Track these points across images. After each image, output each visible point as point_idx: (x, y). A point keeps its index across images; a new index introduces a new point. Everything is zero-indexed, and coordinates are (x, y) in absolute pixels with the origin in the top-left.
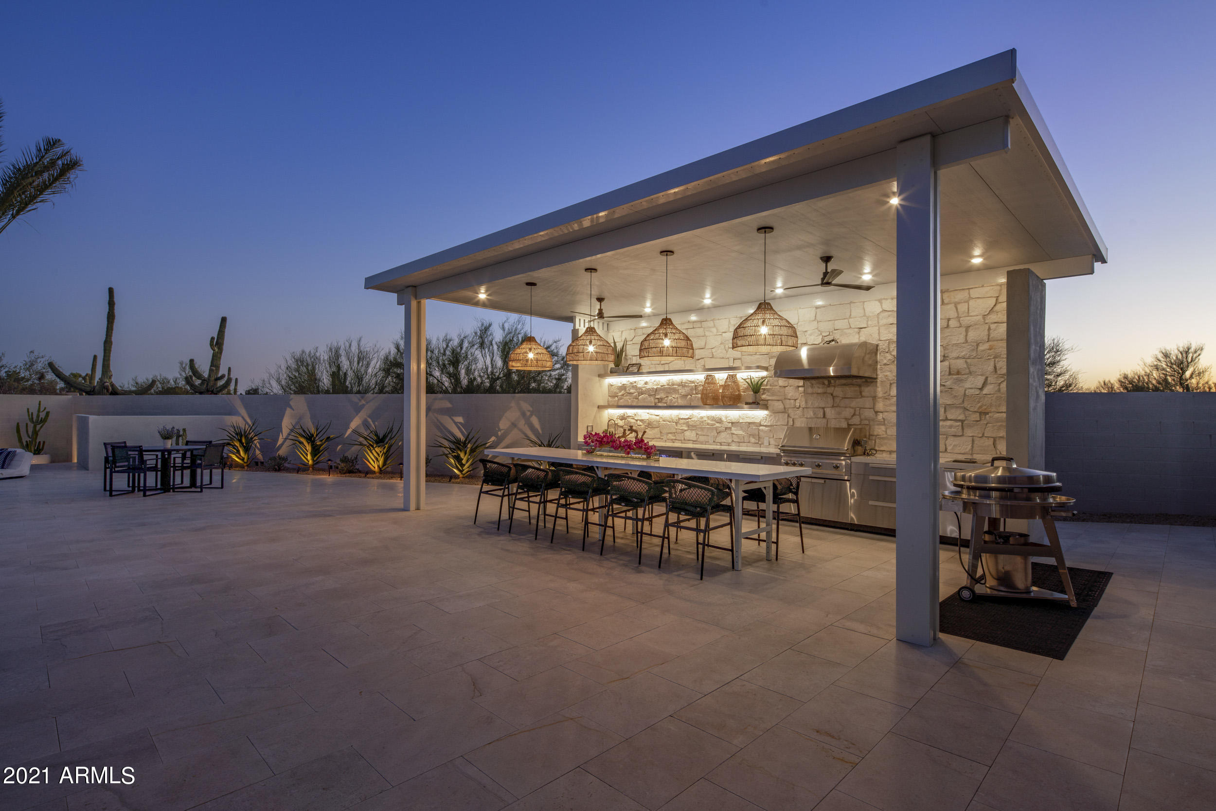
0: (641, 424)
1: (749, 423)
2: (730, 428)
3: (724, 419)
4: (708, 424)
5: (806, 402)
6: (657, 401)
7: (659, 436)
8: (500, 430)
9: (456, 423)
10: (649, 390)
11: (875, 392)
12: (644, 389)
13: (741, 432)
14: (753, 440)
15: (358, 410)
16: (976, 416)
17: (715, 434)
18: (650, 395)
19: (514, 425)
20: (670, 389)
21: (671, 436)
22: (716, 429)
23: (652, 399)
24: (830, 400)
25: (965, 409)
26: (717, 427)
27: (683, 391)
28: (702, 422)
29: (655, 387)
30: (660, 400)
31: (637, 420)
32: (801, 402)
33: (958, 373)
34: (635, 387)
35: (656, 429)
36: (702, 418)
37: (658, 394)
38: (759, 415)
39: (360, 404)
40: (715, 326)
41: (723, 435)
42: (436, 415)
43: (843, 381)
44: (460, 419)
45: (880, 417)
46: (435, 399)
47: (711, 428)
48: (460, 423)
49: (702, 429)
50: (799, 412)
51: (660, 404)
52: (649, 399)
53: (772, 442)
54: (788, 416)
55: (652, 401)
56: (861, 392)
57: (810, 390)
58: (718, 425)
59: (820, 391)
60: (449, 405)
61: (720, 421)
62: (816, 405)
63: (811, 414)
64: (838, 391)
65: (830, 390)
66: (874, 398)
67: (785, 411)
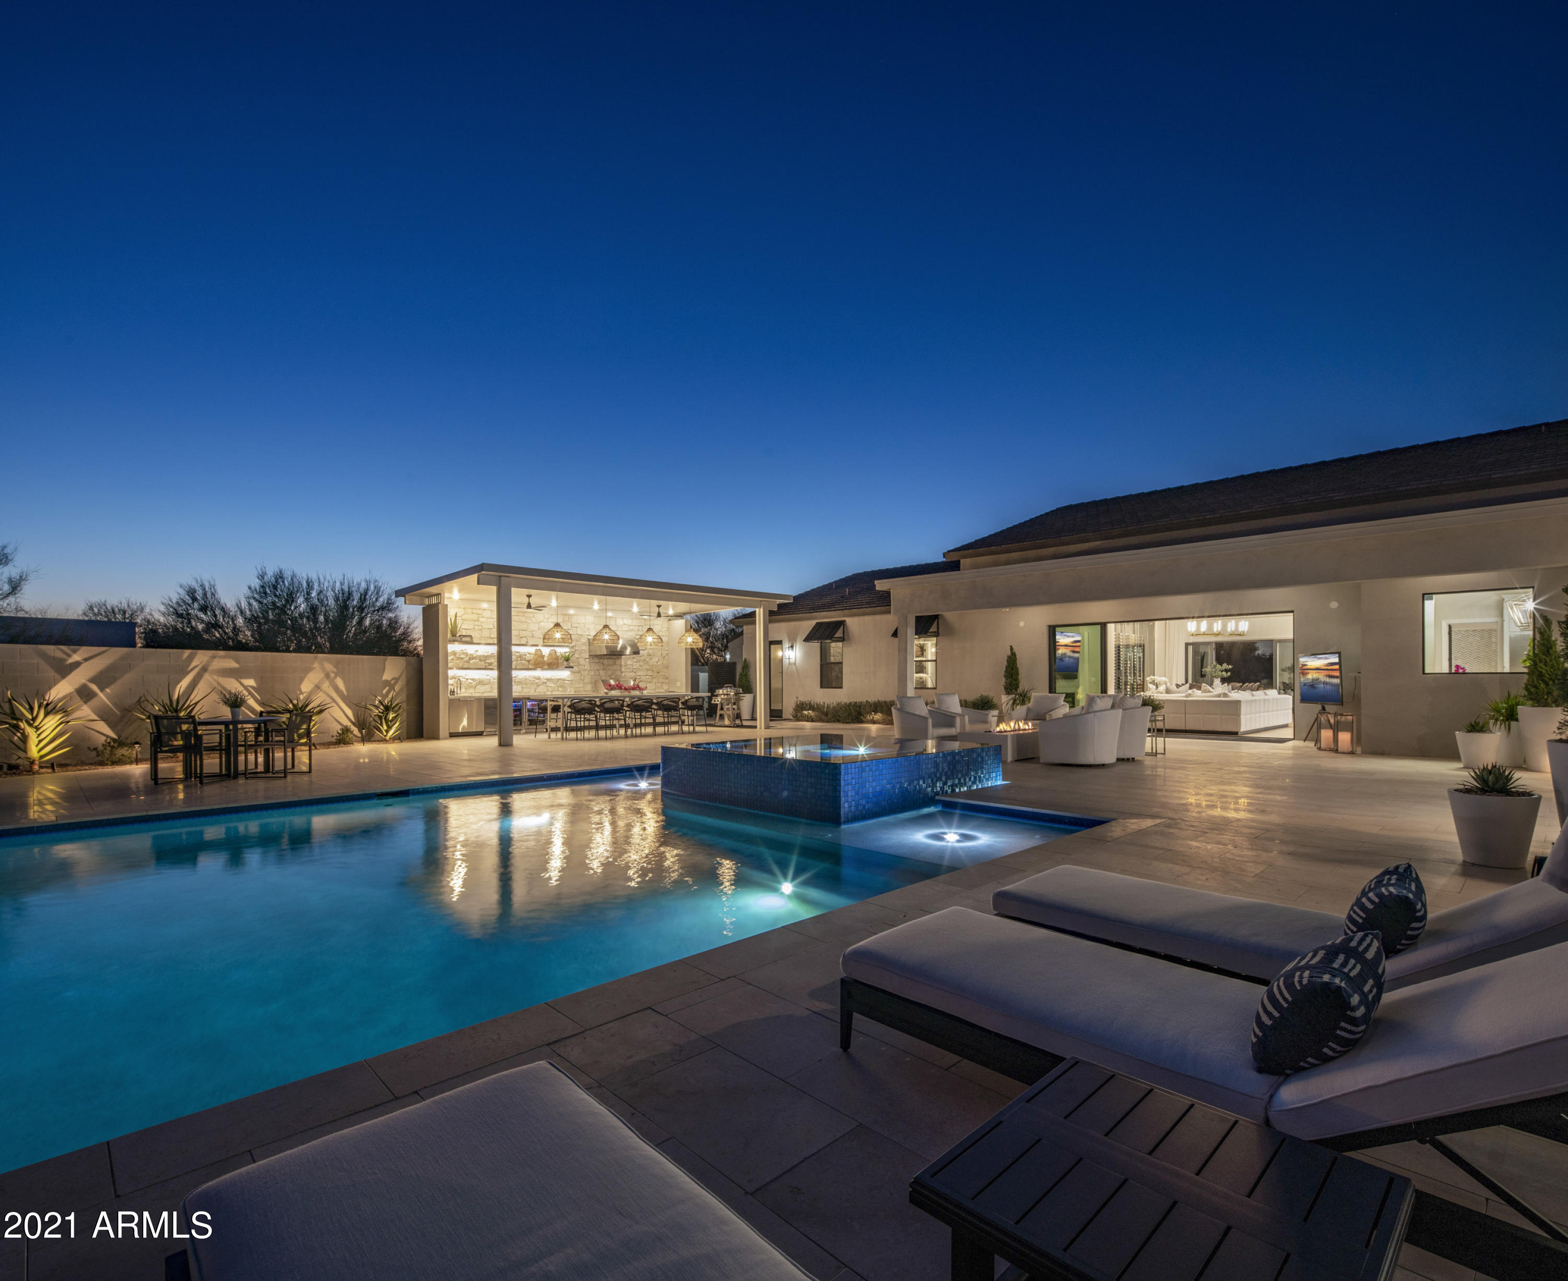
0: (472, 681)
1: (559, 679)
2: (546, 683)
3: (542, 677)
4: (530, 681)
5: (590, 667)
6: (487, 664)
7: (489, 690)
9: (246, 688)
10: (480, 656)
11: (621, 662)
12: (475, 655)
13: (553, 685)
14: (560, 689)
15: (65, 669)
16: (656, 674)
17: (535, 685)
18: (481, 660)
19: (317, 687)
22: (536, 683)
23: (483, 663)
24: (602, 666)
25: (653, 671)
26: (537, 682)
28: (526, 679)
29: (486, 654)
31: (467, 679)
32: (587, 667)
33: (650, 655)
34: (466, 654)
35: (487, 686)
36: (526, 676)
37: (489, 659)
38: (565, 674)
39: (71, 660)
40: (533, 617)
41: (541, 687)
42: (216, 677)
43: (608, 657)
44: (251, 682)
45: (623, 674)
46: (214, 657)
47: (532, 683)
48: (252, 687)
49: (526, 684)
50: (587, 672)
51: (490, 667)
52: (480, 662)
53: (572, 689)
54: (581, 675)
55: (482, 664)
56: (615, 663)
57: (592, 661)
58: (537, 681)
59: (597, 661)
60: (234, 665)
61: (539, 678)
62: (595, 669)
63: (593, 673)
64: (606, 662)
65: (602, 661)
66: (621, 665)
67: (579, 672)
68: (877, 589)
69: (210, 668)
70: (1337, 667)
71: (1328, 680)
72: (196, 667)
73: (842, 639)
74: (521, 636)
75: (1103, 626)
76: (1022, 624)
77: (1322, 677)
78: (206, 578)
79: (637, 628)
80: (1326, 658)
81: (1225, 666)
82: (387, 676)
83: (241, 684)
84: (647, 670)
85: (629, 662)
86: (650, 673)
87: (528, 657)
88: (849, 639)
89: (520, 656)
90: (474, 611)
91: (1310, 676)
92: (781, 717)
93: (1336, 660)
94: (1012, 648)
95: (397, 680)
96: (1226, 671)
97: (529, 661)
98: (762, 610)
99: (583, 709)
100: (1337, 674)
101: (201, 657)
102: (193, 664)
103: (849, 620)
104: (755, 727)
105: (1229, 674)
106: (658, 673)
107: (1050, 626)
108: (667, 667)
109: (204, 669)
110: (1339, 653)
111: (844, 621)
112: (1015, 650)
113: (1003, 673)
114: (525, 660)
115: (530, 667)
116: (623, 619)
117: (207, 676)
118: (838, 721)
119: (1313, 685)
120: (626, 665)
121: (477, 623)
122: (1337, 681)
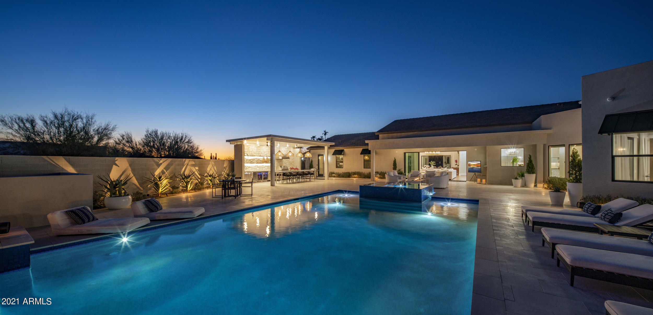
8: (208, 171)
10: (249, 159)
15: (159, 165)
18: (249, 161)
19: (211, 169)
20: (253, 160)
21: (254, 169)
27: (256, 160)
30: (252, 162)
31: (249, 166)
35: (251, 168)
39: (160, 163)
44: (197, 168)
46: (189, 161)
49: (260, 167)
60: (194, 163)
68: (366, 143)
69: (189, 164)
70: (480, 164)
71: (477, 167)
72: (186, 164)
73: (343, 155)
74: (259, 153)
75: (419, 153)
76: (397, 152)
77: (475, 167)
78: (129, 131)
79: (286, 151)
80: (477, 162)
81: (434, 162)
82: (225, 166)
83: (195, 168)
84: (289, 163)
85: (285, 161)
86: (289, 164)
87: (261, 160)
88: (345, 155)
89: (259, 159)
90: (248, 146)
91: (471, 166)
92: (323, 176)
93: (480, 163)
94: (395, 158)
95: (227, 166)
96: (435, 163)
97: (261, 161)
98: (327, 147)
99: (289, 175)
100: (480, 166)
101: (187, 160)
102: (185, 163)
103: (345, 150)
104: (325, 179)
105: (435, 164)
106: (291, 164)
107: (404, 153)
108: (293, 162)
109: (188, 165)
110: (481, 161)
111: (344, 150)
112: (396, 158)
113: (393, 165)
114: (260, 160)
115: (261, 162)
116: (283, 148)
117: (188, 167)
118: (343, 177)
119: (472, 168)
120: (284, 162)
121: (248, 150)
122: (480, 168)
